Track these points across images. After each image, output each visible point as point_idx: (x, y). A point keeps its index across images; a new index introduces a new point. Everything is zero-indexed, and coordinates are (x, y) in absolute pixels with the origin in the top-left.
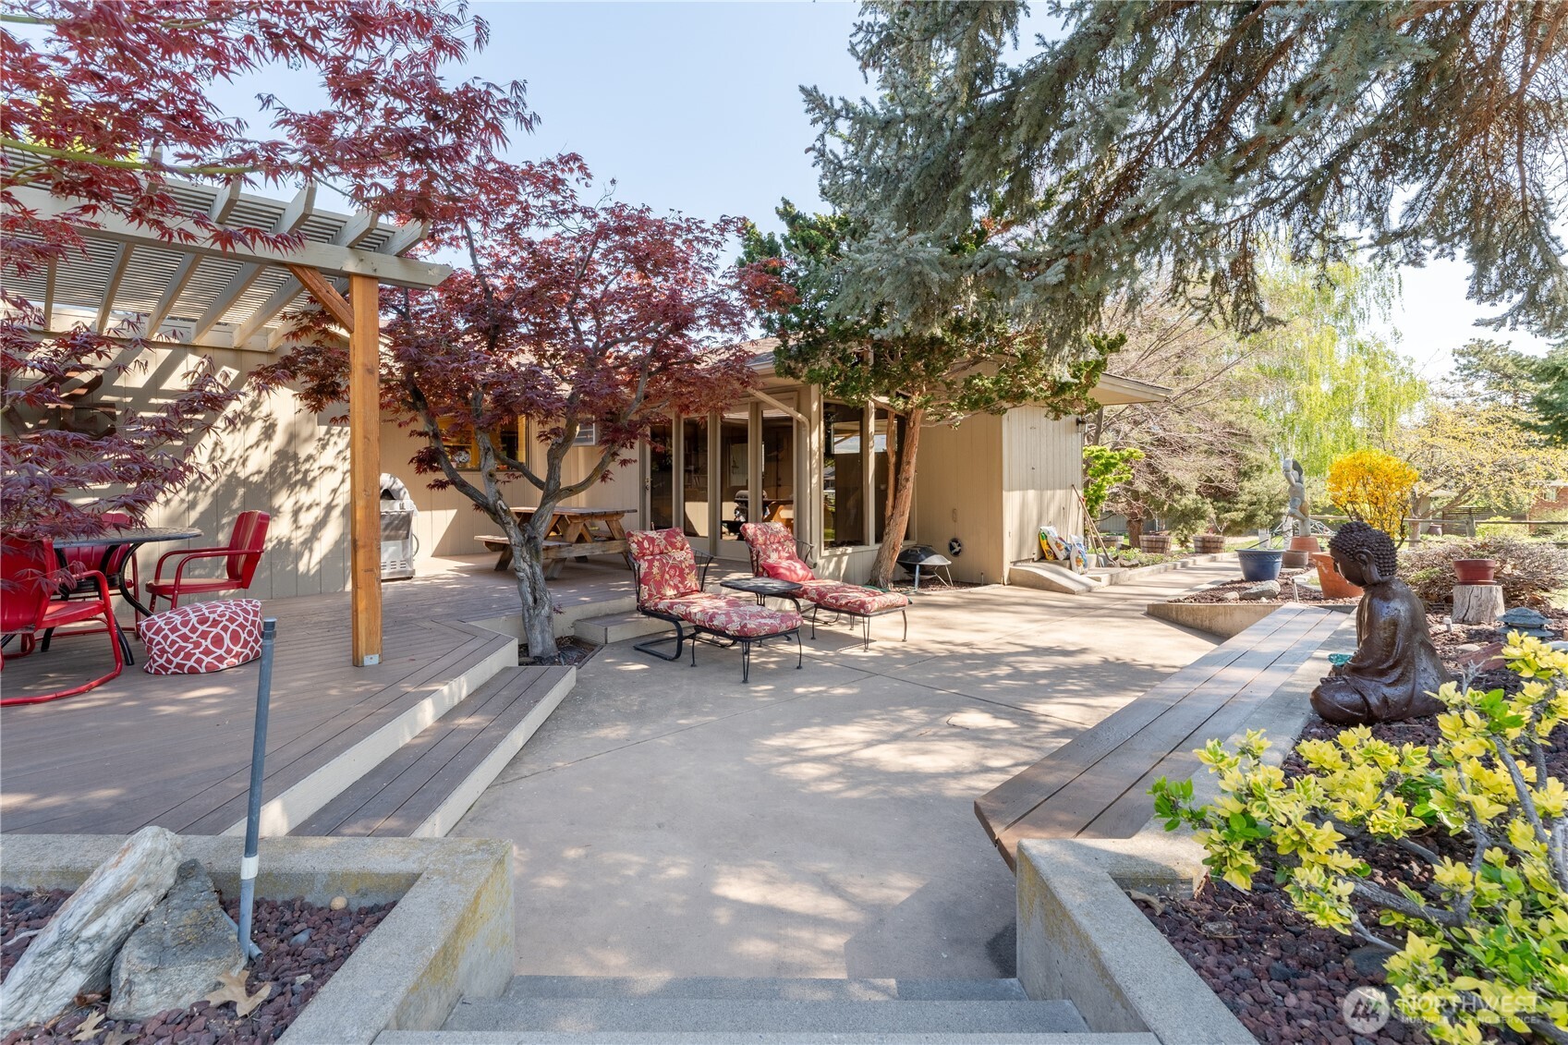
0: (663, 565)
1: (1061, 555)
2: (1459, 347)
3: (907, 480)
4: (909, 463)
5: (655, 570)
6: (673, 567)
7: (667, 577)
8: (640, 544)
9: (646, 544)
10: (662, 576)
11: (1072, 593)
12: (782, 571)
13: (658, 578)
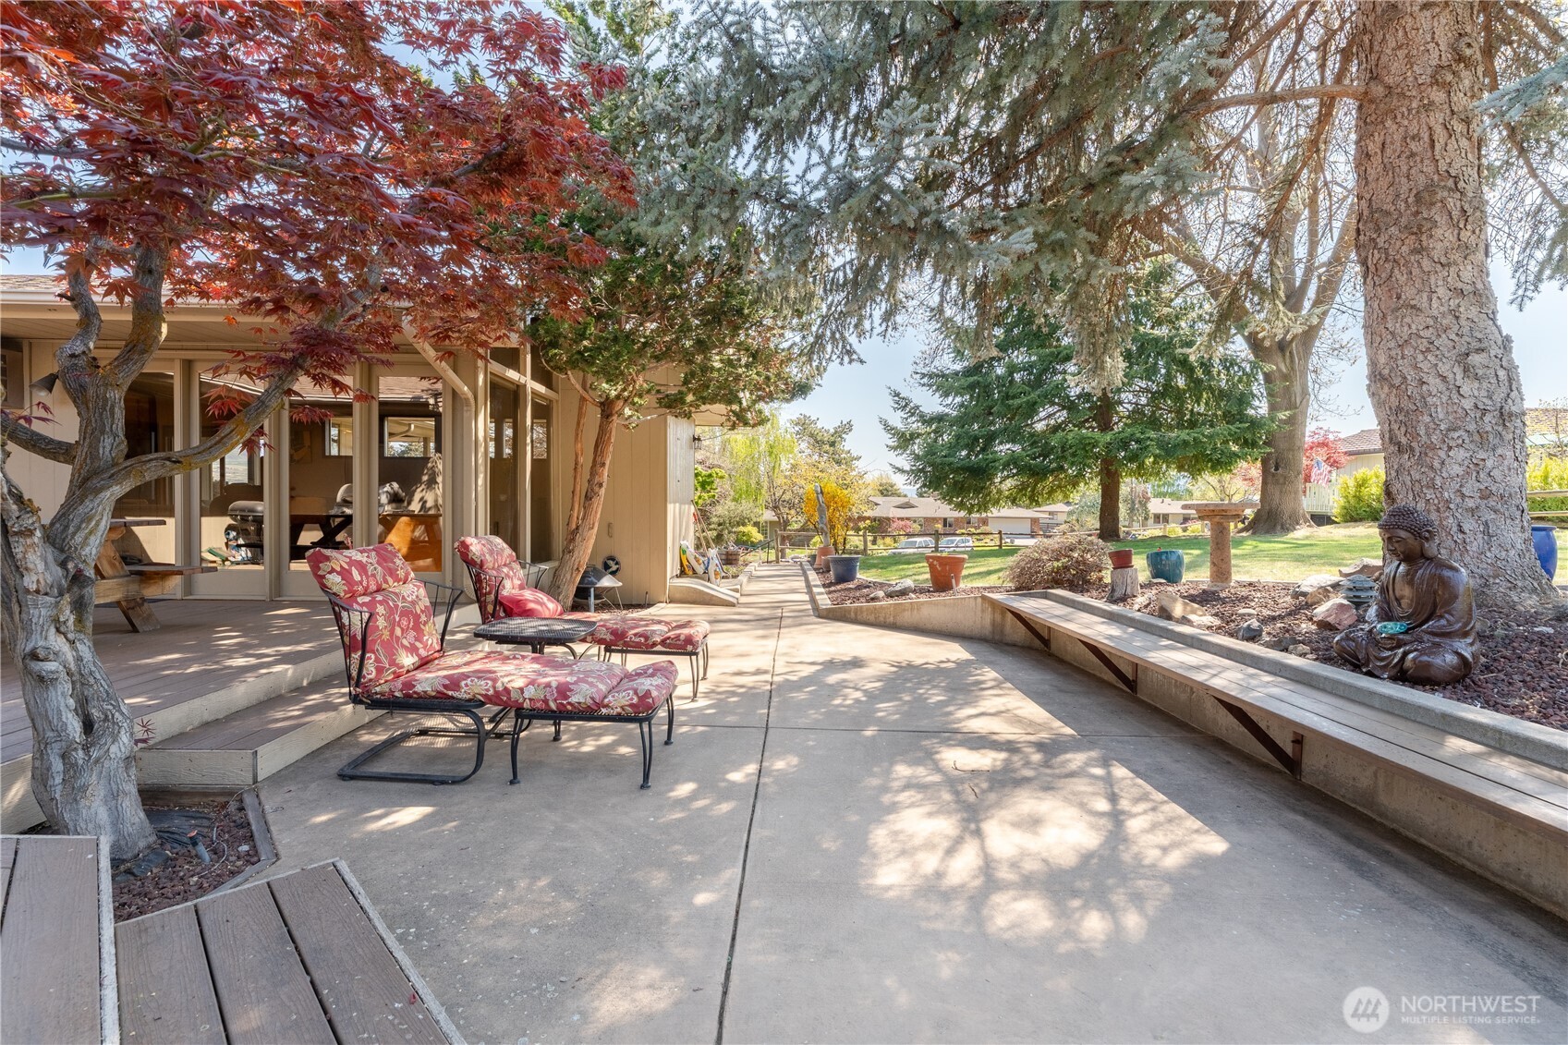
0: (391, 611)
1: (700, 569)
2: (794, 418)
3: (601, 485)
4: (603, 465)
5: (381, 622)
6: (405, 613)
7: (398, 632)
8: (345, 574)
9: (356, 575)
10: (392, 632)
11: (733, 605)
12: (531, 606)
13: (386, 635)
